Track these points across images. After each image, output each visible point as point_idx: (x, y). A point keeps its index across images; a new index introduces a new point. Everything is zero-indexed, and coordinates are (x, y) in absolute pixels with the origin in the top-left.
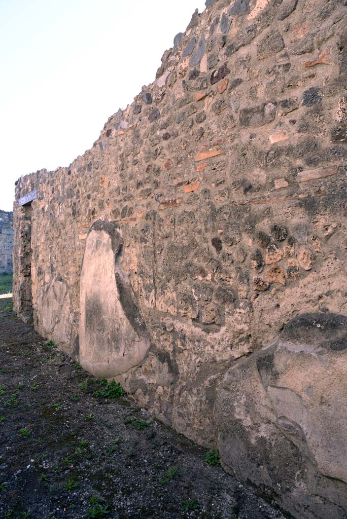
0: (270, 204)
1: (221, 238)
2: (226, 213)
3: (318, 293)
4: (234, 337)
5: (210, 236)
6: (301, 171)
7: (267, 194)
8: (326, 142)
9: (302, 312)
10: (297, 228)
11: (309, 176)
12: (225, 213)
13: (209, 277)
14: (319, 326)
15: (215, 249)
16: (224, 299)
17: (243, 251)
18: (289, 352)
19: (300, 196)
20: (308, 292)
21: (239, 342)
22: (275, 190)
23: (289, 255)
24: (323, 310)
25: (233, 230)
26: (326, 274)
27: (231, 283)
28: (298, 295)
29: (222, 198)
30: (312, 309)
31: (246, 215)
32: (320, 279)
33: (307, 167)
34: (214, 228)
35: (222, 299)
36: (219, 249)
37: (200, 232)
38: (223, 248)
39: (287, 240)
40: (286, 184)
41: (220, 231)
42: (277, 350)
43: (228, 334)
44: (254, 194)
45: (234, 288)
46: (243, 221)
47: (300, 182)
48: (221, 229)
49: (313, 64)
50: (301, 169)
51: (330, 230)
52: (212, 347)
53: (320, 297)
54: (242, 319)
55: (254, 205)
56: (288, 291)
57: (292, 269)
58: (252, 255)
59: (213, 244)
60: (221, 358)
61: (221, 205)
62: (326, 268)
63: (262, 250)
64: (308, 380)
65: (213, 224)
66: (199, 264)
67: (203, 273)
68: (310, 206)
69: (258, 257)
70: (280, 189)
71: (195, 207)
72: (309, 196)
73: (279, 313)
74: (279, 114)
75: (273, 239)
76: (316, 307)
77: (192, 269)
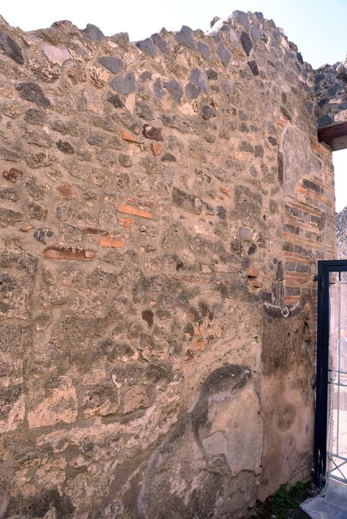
0: (198, 284)
1: (154, 311)
2: (160, 285)
3: (223, 353)
4: (162, 412)
5: (140, 308)
6: (217, 264)
7: (196, 275)
8: (228, 249)
9: (213, 369)
10: (215, 306)
11: (222, 269)
12: (158, 285)
13: (136, 356)
14: (233, 375)
15: (147, 322)
16: (157, 377)
17: (176, 325)
18: (218, 402)
19: (218, 283)
20: (217, 353)
21: (168, 416)
22: (202, 273)
23: (209, 326)
24: (225, 364)
25: (167, 303)
26: (229, 338)
27: (162, 358)
28: (212, 356)
29: (153, 267)
30: (219, 365)
31: (180, 290)
32: (225, 343)
33: (220, 262)
34: (145, 299)
35: (155, 377)
36: (150, 322)
37: (125, 301)
38: (155, 322)
39: (208, 315)
40: (209, 271)
41: (152, 303)
42: (209, 404)
43: (156, 413)
44: (185, 271)
45: (165, 363)
46: (177, 295)
47: (217, 272)
48: (153, 301)
49: (224, 191)
50: (217, 262)
51: (232, 309)
52: (137, 437)
53: (225, 355)
54: (174, 391)
55: (186, 282)
56: (204, 356)
57: (211, 338)
58: (185, 328)
59: (144, 318)
60: (148, 444)
61: (152, 274)
62: (229, 335)
63: (193, 323)
64: (229, 416)
65: (145, 294)
66: (121, 342)
67: (128, 351)
68: (223, 290)
69: (190, 329)
70: (205, 274)
71: (118, 270)
72: (222, 284)
73: (199, 375)
74: (204, 212)
75: (200, 314)
76: (222, 363)
77: (112, 349)
